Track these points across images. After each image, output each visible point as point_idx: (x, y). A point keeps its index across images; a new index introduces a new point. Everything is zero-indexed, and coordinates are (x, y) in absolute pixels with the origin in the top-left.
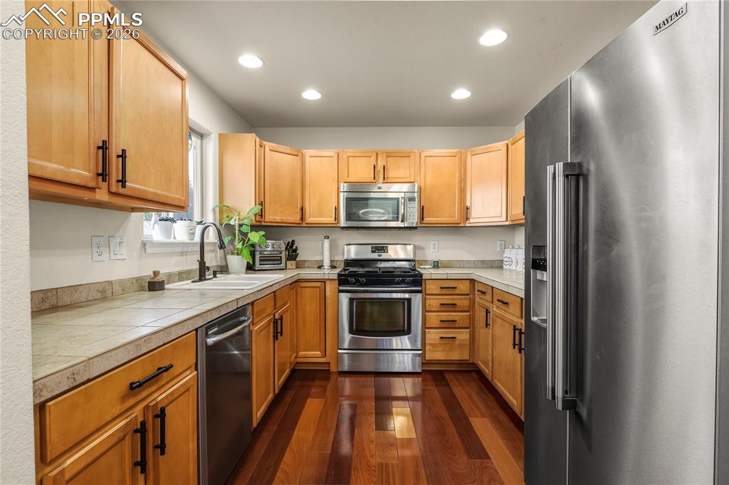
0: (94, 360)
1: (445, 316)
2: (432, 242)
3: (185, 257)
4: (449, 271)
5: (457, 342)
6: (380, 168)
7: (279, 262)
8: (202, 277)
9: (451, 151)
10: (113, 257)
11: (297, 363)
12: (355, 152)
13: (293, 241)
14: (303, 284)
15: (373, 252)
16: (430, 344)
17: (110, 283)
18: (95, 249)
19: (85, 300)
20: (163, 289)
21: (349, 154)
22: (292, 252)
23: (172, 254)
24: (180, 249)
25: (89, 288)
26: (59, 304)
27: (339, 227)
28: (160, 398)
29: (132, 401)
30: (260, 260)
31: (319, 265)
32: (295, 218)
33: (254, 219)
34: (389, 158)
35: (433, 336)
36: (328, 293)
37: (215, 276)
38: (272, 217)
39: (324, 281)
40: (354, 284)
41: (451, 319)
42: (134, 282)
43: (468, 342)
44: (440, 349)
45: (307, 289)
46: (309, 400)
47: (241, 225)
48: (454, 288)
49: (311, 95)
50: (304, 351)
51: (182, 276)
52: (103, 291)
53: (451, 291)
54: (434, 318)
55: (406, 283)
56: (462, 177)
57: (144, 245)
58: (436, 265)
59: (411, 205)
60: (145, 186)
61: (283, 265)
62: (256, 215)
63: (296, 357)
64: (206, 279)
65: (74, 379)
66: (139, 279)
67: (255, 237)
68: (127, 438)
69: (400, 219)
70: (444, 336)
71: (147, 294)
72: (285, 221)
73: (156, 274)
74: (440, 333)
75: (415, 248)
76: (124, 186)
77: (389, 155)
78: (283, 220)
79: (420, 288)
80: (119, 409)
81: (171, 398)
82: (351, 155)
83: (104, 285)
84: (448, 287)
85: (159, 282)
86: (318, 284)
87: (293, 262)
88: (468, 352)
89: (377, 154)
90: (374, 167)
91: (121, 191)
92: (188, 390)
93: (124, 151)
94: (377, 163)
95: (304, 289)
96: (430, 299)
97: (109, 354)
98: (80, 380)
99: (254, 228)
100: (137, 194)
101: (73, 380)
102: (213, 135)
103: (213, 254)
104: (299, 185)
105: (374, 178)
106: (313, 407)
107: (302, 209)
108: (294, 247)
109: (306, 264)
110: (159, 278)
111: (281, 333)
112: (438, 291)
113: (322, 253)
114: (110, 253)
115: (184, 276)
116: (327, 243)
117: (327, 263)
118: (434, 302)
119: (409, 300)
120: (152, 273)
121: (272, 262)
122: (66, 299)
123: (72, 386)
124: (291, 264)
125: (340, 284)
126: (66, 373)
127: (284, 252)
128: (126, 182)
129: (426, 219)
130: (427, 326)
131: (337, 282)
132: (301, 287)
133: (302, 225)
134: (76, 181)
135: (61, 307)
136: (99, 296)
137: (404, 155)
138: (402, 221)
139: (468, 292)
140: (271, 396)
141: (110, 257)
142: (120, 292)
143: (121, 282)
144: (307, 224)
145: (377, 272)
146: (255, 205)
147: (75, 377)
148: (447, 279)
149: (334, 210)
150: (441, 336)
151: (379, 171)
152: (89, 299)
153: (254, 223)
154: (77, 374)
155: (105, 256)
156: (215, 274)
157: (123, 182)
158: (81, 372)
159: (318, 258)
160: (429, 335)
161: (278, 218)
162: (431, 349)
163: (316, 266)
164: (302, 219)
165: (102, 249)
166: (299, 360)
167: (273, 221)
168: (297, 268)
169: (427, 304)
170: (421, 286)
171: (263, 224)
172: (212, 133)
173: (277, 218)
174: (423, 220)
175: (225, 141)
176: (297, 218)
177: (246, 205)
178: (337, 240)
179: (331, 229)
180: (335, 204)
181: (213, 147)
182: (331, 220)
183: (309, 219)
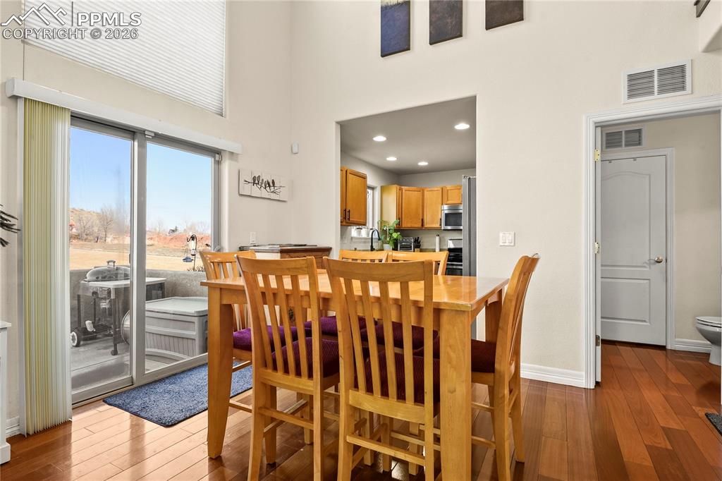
3: (365, 243)
7: (410, 248)
12: (451, 187)
13: (419, 237)
21: (448, 189)
22: (418, 245)
23: (361, 242)
24: (363, 241)
27: (442, 230)
30: (400, 246)
33: (396, 227)
38: (405, 225)
47: (389, 230)
57: (352, 238)
61: (412, 250)
62: (397, 224)
67: (395, 235)
73: (356, 249)
76: (349, 220)
78: (412, 226)
87: (418, 249)
91: (349, 222)
93: (349, 210)
99: (396, 231)
100: (352, 222)
103: (377, 243)
104: (421, 207)
107: (422, 220)
108: (419, 241)
109: (426, 250)
113: (435, 245)
116: (437, 238)
117: (438, 250)
121: (406, 249)
127: (413, 244)
133: (422, 229)
144: (425, 228)
146: (397, 219)
149: (439, 220)
161: (409, 225)
164: (422, 225)
167: (406, 227)
172: (378, 187)
175: (383, 189)
176: (420, 225)
177: (392, 220)
178: (443, 237)
179: (437, 231)
180: (440, 217)
181: (377, 192)
182: (438, 226)
183: (426, 225)
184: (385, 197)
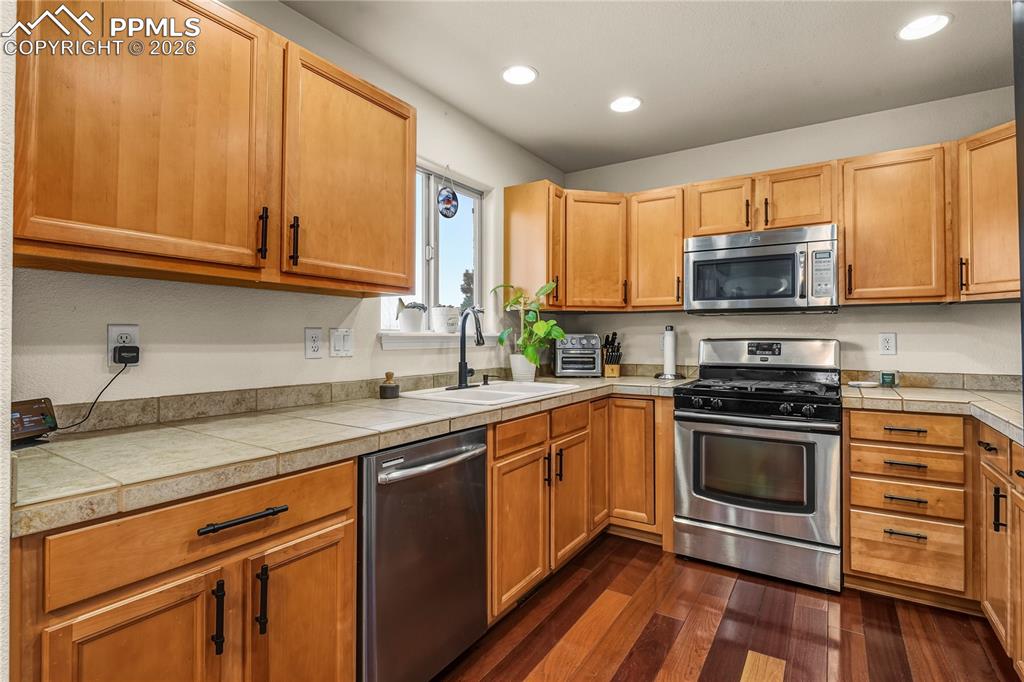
0: (132, 488)
1: (897, 487)
2: (881, 337)
3: (444, 356)
4: (909, 395)
5: (930, 548)
6: (759, 204)
7: (592, 366)
8: (463, 384)
9: (919, 149)
10: (333, 353)
11: (610, 525)
12: (712, 184)
13: (615, 334)
14: (619, 402)
15: (751, 352)
16: (862, 540)
17: (329, 386)
18: (309, 344)
19: (293, 404)
20: (397, 397)
21: (701, 189)
22: (612, 351)
23: (424, 351)
24: (437, 346)
25: (300, 391)
26: (259, 408)
27: (683, 311)
28: (269, 552)
29: (211, 550)
30: (563, 363)
31: (658, 372)
32: (616, 299)
33: (545, 303)
34: (775, 185)
35: (869, 525)
36: (659, 419)
37: (486, 383)
38: (578, 297)
39: (652, 399)
40: (702, 407)
41: (914, 496)
42: (364, 385)
43: (960, 553)
44: (887, 554)
45: (626, 410)
46: (606, 591)
47: (527, 312)
48: (919, 431)
49: (625, 104)
50: (620, 508)
51: (436, 381)
52: (318, 396)
53: (913, 439)
54: (870, 489)
55: (803, 415)
56: (948, 199)
57: (380, 338)
58: (889, 381)
59: (822, 266)
60: (338, 262)
61: (598, 370)
62: (548, 296)
63: (609, 515)
64: (467, 387)
65: (93, 510)
66: (370, 383)
67: (541, 328)
68: (199, 599)
69: (798, 293)
70: (896, 528)
71: (377, 402)
72: (599, 304)
73: (389, 376)
74: (887, 521)
75: (842, 347)
76: (296, 264)
77: (776, 178)
78: (594, 302)
79: (835, 426)
80: (180, 557)
81: (293, 554)
82: (704, 189)
83: (320, 388)
84: (906, 430)
85: (393, 388)
86: (643, 404)
87: (616, 367)
88: (961, 574)
89: (753, 181)
90: (747, 205)
91: (295, 269)
92: (336, 544)
93: (296, 219)
94: (753, 196)
95: (621, 410)
96: (859, 449)
97: (161, 482)
98: (102, 512)
99: (544, 315)
100: (323, 273)
101: (90, 511)
102: (494, 191)
103: (493, 353)
104: (621, 248)
105: (748, 222)
106: (609, 605)
107: (626, 284)
108: (616, 344)
109: (640, 371)
110: (392, 383)
111: (560, 475)
112: (880, 435)
113: (662, 356)
114: (329, 349)
115: (442, 380)
116: (669, 337)
117: (669, 370)
118: (870, 457)
119: (811, 447)
120: (385, 377)
121: (581, 366)
122: (269, 402)
123: (87, 518)
124: (612, 370)
125: (678, 406)
126: (77, 502)
127: (599, 352)
128: (297, 257)
129: (857, 292)
130: (853, 502)
131: (672, 402)
132: (616, 406)
133: (625, 308)
134: (226, 260)
135: (261, 411)
136: (313, 401)
137: (807, 174)
138: (803, 296)
139: (960, 444)
140: (538, 572)
141: (330, 353)
142: (343, 397)
143: (343, 385)
144: (634, 307)
145: (746, 389)
146: (548, 282)
147: (95, 507)
148: (903, 412)
149: (676, 283)
150: (889, 527)
151: (757, 210)
152: (299, 403)
153: (546, 308)
154: (98, 504)
155: (323, 352)
156: (486, 379)
157: (294, 258)
158: (106, 502)
159: (657, 361)
160: (860, 521)
161: (587, 300)
162: (864, 549)
163: (654, 374)
164: (626, 300)
165: (319, 343)
166: (613, 521)
167: (579, 304)
168: (621, 375)
169: (853, 459)
170: (839, 420)
171: (564, 309)
172: (493, 189)
173: (585, 299)
174: (850, 293)
175: (511, 197)
176: (618, 300)
177: (534, 282)
178: (685, 333)
179: (672, 313)
180: (677, 274)
181: (494, 207)
182: (671, 300)
183: (637, 300)
184: (517, 219)
